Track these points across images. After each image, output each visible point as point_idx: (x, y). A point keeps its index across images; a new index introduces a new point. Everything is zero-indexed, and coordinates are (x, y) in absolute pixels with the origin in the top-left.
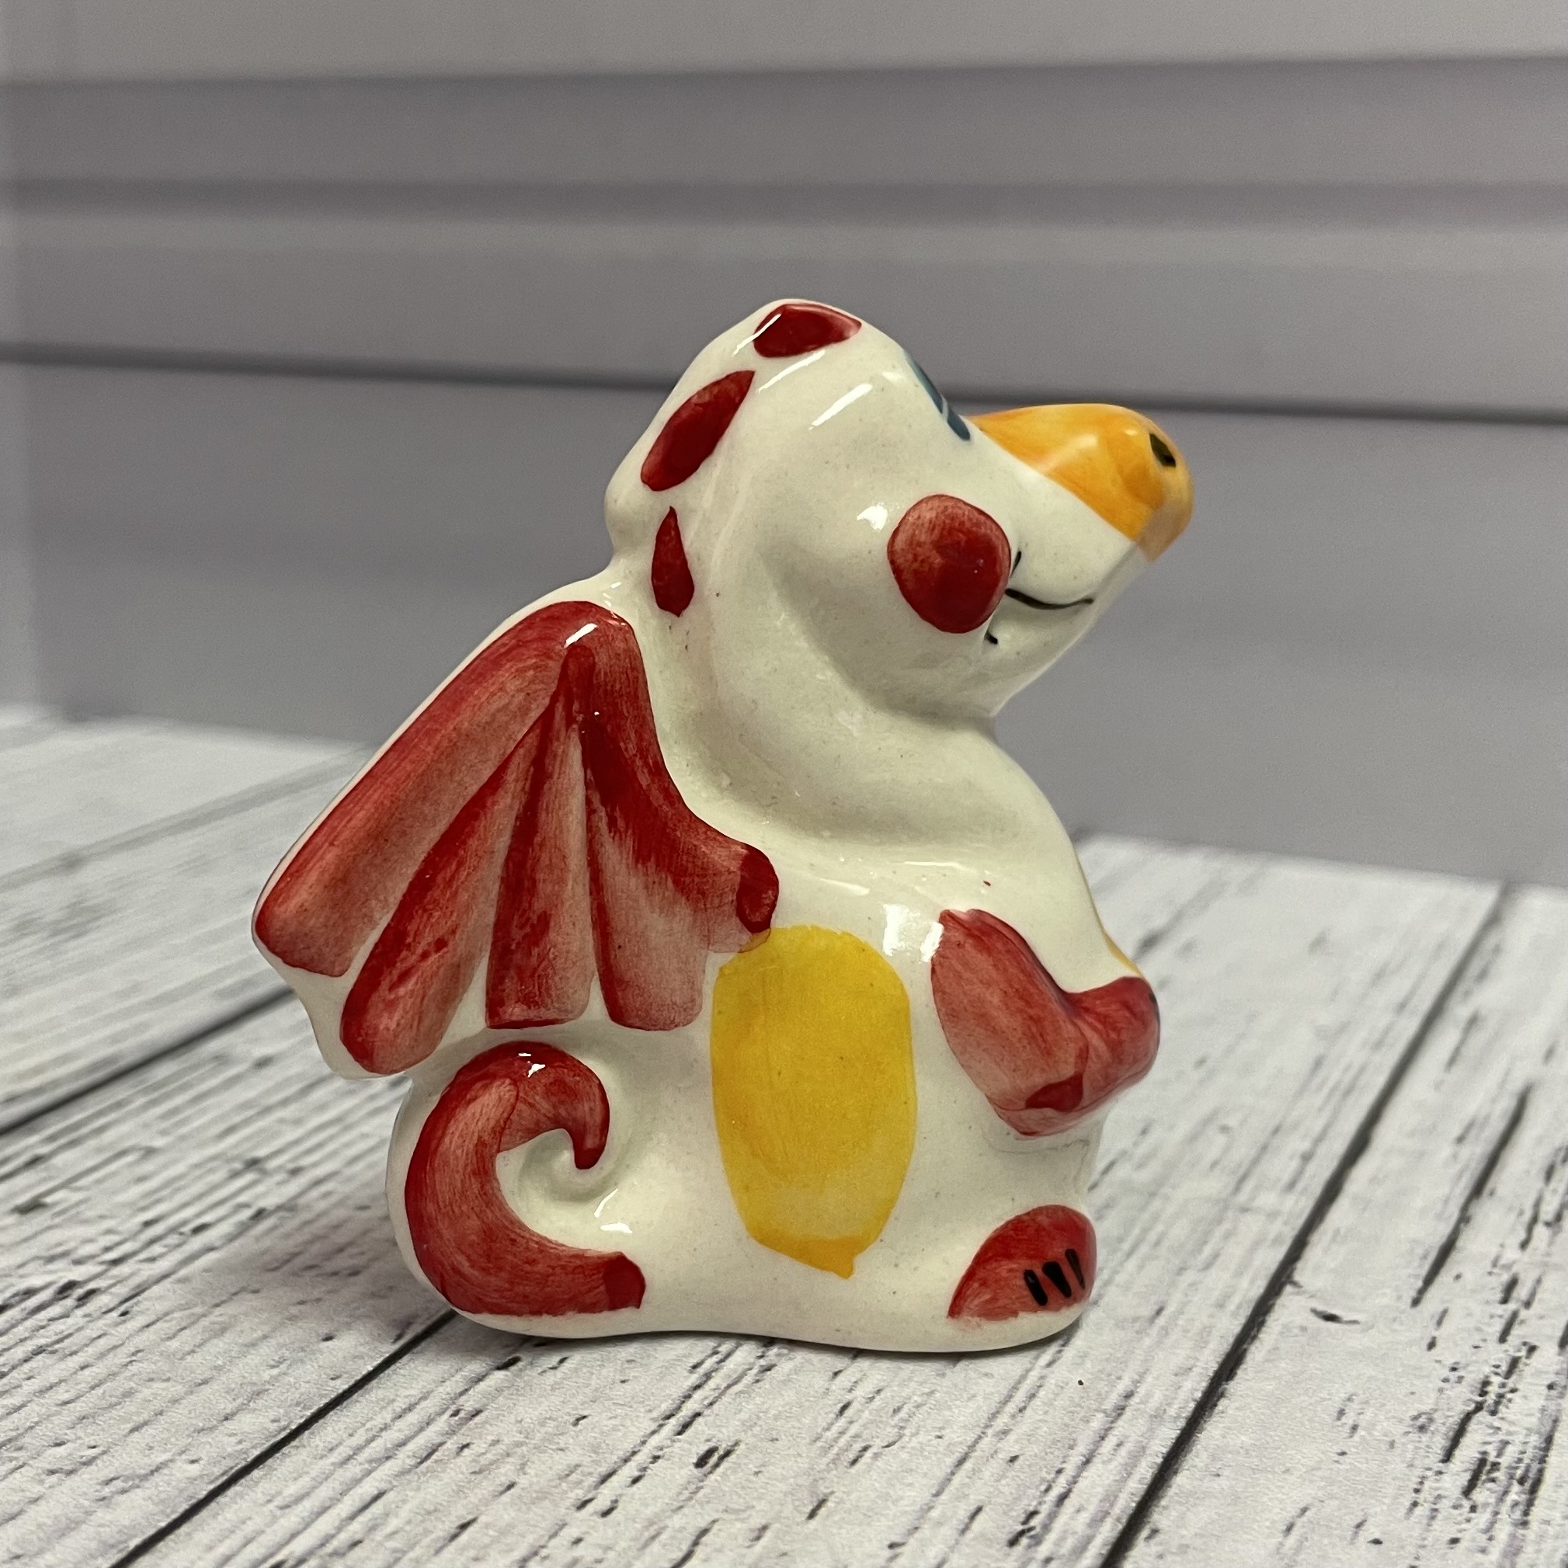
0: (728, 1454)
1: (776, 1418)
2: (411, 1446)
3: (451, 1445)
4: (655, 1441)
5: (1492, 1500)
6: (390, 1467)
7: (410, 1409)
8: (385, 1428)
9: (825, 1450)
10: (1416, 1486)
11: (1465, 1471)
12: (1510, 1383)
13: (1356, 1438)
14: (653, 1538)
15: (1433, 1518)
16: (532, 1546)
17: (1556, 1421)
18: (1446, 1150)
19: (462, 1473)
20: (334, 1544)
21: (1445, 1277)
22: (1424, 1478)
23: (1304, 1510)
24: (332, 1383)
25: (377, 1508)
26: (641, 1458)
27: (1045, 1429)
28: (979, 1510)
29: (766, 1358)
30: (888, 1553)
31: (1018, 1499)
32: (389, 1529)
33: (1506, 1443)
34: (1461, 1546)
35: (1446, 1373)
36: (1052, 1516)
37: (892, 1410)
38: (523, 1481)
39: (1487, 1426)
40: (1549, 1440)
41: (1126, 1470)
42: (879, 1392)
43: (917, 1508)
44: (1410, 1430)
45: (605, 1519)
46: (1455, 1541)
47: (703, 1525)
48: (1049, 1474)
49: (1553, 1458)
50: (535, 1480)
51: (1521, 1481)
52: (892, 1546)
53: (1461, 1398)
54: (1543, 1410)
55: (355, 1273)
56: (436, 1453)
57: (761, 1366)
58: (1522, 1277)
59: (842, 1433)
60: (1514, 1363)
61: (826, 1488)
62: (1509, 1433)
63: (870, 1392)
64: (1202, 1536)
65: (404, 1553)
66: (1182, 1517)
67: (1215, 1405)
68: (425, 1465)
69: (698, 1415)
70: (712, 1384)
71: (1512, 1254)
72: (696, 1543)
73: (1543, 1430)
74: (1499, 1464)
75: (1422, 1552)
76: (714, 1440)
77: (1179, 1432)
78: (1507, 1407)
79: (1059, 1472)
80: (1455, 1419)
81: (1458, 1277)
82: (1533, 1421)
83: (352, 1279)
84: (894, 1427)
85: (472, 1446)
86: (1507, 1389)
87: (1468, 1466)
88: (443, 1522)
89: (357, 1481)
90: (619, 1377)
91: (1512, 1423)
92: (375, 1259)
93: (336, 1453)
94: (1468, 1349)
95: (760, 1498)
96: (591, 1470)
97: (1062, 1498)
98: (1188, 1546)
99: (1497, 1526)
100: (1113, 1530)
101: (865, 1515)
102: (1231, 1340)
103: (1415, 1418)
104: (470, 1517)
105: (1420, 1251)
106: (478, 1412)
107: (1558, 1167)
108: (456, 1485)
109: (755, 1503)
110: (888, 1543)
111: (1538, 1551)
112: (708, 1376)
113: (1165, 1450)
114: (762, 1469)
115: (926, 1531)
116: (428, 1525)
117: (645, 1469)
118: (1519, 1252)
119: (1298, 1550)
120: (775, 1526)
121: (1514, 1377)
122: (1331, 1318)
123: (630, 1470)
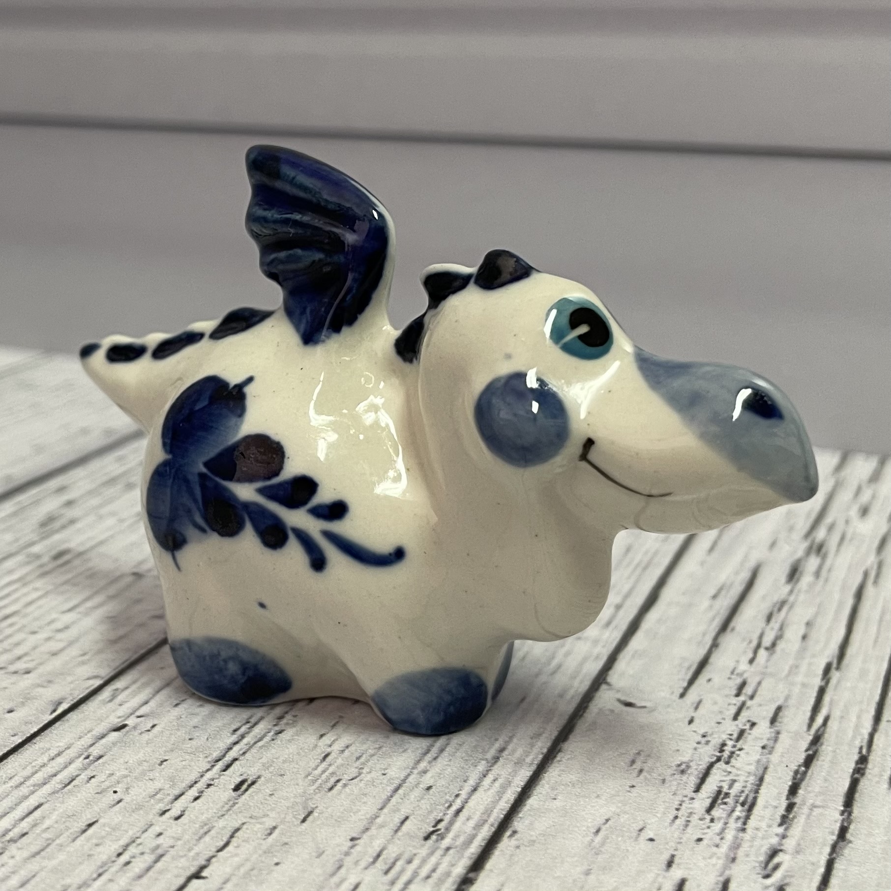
0: (253, 783)
1: (284, 762)
2: (60, 777)
3: (84, 777)
4: (209, 775)
5: (724, 816)
6: (47, 789)
7: (59, 755)
8: (44, 765)
9: (314, 781)
10: (676, 807)
11: (708, 798)
12: (739, 745)
13: (642, 777)
14: (206, 833)
15: (687, 826)
16: (131, 838)
17: (766, 768)
18: (706, 603)
19: (90, 793)
20: (11, 835)
21: (702, 680)
22: (683, 801)
23: (607, 820)
24: (13, 738)
25: (37, 814)
26: (201, 785)
27: (449, 770)
28: (407, 818)
29: (279, 726)
30: (350, 844)
31: (430, 812)
32: (44, 826)
33: (734, 781)
34: (705, 842)
35: (699, 738)
36: (451, 823)
37: (355, 759)
38: (127, 799)
39: (723, 771)
40: (761, 780)
41: (498, 795)
42: (347, 747)
43: (368, 816)
44: (675, 772)
45: (176, 821)
46: (700, 840)
47: (237, 825)
48: (450, 797)
49: (763, 790)
50: (134, 797)
51: (743, 804)
52: (352, 839)
53: (707, 754)
54: (758, 761)
55: (28, 672)
56: (75, 781)
57: (276, 731)
58: (749, 681)
59: (324, 772)
60: (742, 733)
61: (313, 804)
62: (738, 775)
63: (342, 747)
64: (544, 835)
65: (53, 841)
66: (531, 824)
67: (555, 757)
68: (69, 787)
69: (235, 760)
70: (245, 741)
71: (743, 666)
72: (232, 836)
73: (757, 773)
74: (729, 793)
75: (679, 846)
76: (245, 775)
77: (531, 773)
78: (736, 760)
79: (457, 796)
80: (703, 766)
81: (709, 680)
82: (752, 768)
83: (26, 676)
84: (356, 768)
85: (96, 777)
86: (736, 749)
87: (709, 795)
88: (78, 822)
89: (26, 797)
90: (187, 737)
91: (738, 769)
92: (41, 664)
93: (13, 781)
94: (713, 724)
95: (272, 810)
96: (169, 792)
97: (458, 812)
98: (534, 841)
99: (726, 831)
100: (489, 831)
101: (336, 820)
102: (567, 717)
103: (679, 765)
104: (95, 820)
105: (686, 664)
106: (100, 757)
107: (775, 613)
108: (87, 800)
109: (269, 813)
110: (350, 837)
111: (751, 846)
112: (243, 737)
113: (522, 784)
114: (274, 792)
115: (373, 831)
116: (67, 824)
117: (202, 792)
118: (749, 665)
119: (603, 844)
120: (281, 827)
121: (741, 742)
122: (629, 705)
123: (193, 792)
